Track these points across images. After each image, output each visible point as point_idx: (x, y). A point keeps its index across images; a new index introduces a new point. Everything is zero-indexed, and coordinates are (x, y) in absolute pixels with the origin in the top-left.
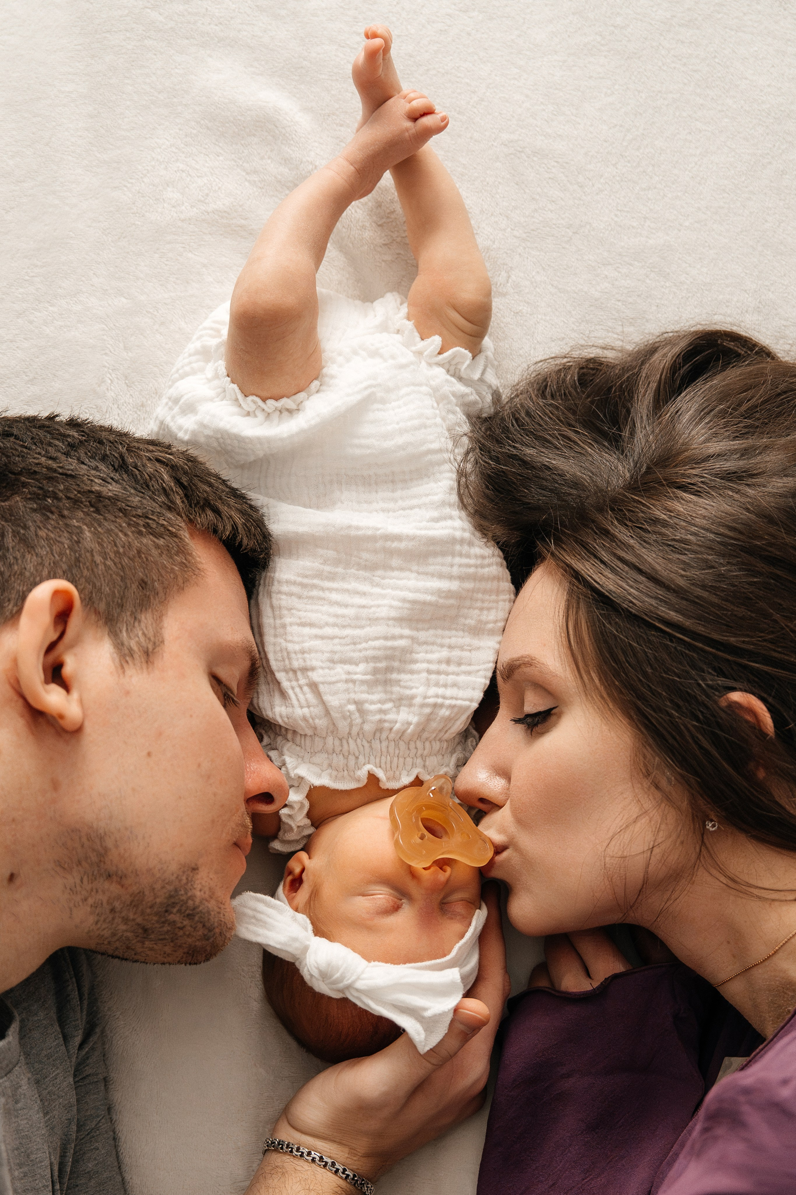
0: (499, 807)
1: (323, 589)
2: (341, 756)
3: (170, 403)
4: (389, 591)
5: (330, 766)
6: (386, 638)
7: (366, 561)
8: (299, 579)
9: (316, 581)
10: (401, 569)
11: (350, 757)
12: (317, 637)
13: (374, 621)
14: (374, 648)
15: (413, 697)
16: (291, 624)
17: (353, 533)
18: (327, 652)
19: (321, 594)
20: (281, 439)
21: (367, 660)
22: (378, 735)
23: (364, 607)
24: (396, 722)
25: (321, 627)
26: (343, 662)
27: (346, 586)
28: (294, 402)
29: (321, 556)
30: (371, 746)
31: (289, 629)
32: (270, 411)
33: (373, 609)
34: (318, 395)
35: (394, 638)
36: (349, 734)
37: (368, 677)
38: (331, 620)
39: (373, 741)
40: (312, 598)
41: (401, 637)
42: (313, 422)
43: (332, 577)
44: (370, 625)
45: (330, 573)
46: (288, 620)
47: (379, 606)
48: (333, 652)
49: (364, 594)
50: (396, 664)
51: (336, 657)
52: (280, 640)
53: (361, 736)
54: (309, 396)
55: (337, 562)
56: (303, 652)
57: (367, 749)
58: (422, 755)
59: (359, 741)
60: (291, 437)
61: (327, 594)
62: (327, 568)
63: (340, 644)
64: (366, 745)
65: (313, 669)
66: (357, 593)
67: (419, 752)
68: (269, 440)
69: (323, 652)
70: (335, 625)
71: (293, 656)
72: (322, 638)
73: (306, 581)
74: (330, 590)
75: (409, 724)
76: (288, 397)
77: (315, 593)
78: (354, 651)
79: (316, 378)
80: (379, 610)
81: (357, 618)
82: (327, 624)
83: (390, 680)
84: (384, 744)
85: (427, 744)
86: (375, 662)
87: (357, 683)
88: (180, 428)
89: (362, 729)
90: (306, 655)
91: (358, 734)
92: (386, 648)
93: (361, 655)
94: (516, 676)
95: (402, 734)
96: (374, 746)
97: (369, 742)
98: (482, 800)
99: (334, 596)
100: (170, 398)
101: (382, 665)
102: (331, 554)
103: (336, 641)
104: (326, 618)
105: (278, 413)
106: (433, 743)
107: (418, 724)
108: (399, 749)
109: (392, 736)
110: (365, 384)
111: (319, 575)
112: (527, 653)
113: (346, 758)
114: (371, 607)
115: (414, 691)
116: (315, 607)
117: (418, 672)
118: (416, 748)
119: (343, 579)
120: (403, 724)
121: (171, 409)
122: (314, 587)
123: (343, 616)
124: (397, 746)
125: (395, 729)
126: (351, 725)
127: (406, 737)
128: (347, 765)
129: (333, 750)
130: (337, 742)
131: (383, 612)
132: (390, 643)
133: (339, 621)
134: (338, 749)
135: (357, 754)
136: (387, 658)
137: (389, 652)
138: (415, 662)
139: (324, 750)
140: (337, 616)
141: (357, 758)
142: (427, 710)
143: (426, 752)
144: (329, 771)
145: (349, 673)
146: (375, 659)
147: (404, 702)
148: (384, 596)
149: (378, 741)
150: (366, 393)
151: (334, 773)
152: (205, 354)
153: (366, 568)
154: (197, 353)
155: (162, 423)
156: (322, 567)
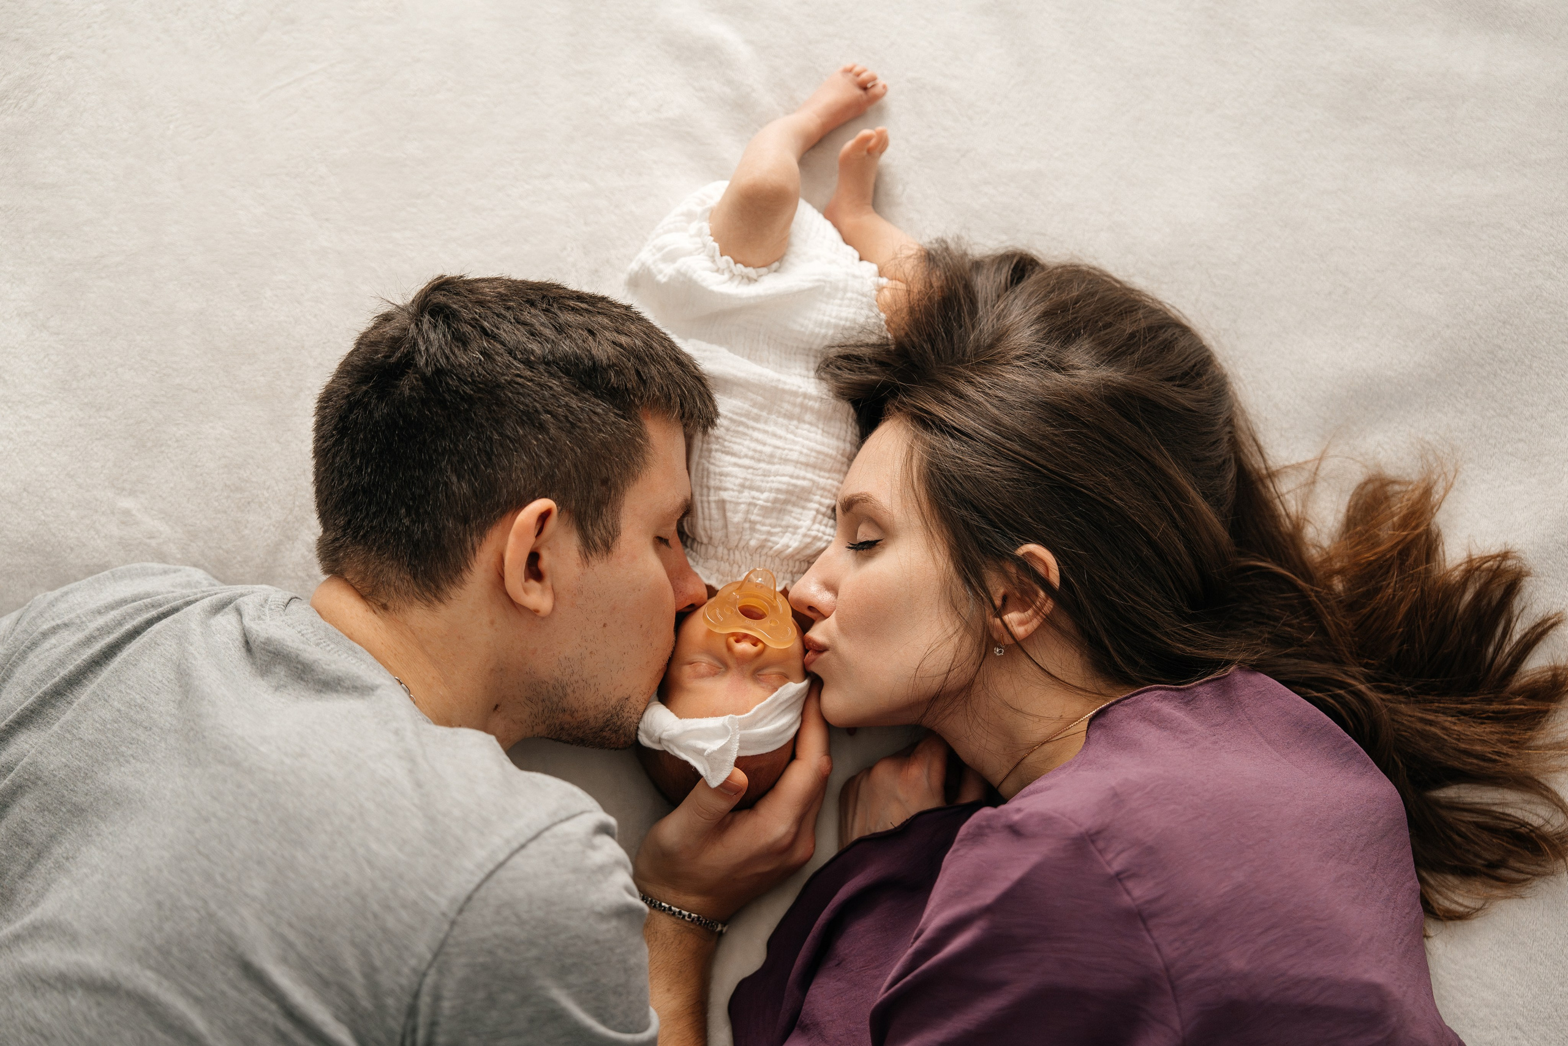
0: (824, 617)
1: (747, 427)
2: (727, 564)
3: (654, 250)
4: (800, 439)
5: (718, 570)
6: (792, 477)
7: (787, 411)
8: (730, 415)
9: (743, 419)
10: (810, 424)
11: (735, 565)
12: (735, 465)
13: (785, 461)
14: (780, 482)
15: (797, 528)
16: (717, 450)
17: (781, 386)
18: (741, 478)
19: (746, 430)
20: (740, 299)
21: (771, 490)
22: (759, 551)
23: (778, 448)
24: (777, 544)
25: (740, 457)
26: (751, 488)
27: (767, 428)
28: (757, 272)
29: (752, 400)
30: (752, 559)
31: (713, 453)
32: (736, 273)
33: (786, 452)
34: (776, 274)
35: (798, 478)
36: (737, 546)
37: (769, 504)
38: (751, 453)
39: (754, 555)
40: (737, 432)
41: (804, 478)
42: (769, 292)
43: (757, 419)
44: (780, 464)
45: (756, 414)
46: (714, 447)
47: (791, 450)
48: (745, 479)
49: (780, 437)
50: (794, 499)
51: (747, 483)
52: (704, 461)
53: (745, 549)
54: (769, 272)
55: (762, 407)
56: (721, 474)
57: (749, 561)
58: (791, 572)
59: (743, 553)
60: (749, 298)
61: (750, 432)
62: (755, 411)
63: (753, 474)
64: (749, 557)
65: (726, 489)
66: (774, 435)
67: (790, 569)
68: (729, 297)
69: (736, 477)
70: (752, 458)
71: (712, 476)
72: (739, 466)
73: (735, 417)
74: (754, 429)
75: (788, 547)
76: (754, 268)
77: (741, 429)
78: (762, 481)
79: (777, 260)
80: (791, 453)
81: (772, 456)
82: (746, 456)
83: (784, 510)
84: (763, 558)
85: (797, 563)
86: (777, 493)
87: (758, 507)
88: (660, 272)
89: (747, 543)
90: (723, 478)
91: (743, 548)
92: (789, 484)
93: (768, 485)
94: (855, 509)
95: (779, 553)
96: (754, 559)
97: (751, 555)
98: (811, 608)
99: (756, 434)
100: (654, 247)
101: (782, 497)
102: (760, 399)
103: (750, 471)
104: (745, 450)
105: (741, 277)
106: (803, 563)
107: (796, 549)
108: (774, 564)
109: (771, 552)
110: (817, 277)
111: (747, 415)
112: (865, 491)
113: (731, 565)
114: (784, 449)
115: (801, 523)
116: (738, 440)
117: (810, 509)
118: (788, 565)
119: (766, 422)
120: (783, 546)
121: (654, 254)
122: (741, 423)
123: (761, 452)
124: (773, 561)
125: (774, 548)
126: (740, 539)
127: (783, 555)
128: (731, 572)
129: (722, 558)
130: (726, 552)
131: (794, 456)
132: (794, 481)
133: (757, 455)
134: (726, 557)
135: (740, 563)
136: (788, 492)
137: (791, 488)
138: (811, 501)
139: (715, 557)
140: (755, 451)
141: (740, 567)
142: (808, 540)
143: (795, 570)
144: (716, 575)
145: (753, 498)
146: (778, 491)
147: (790, 529)
148: (794, 442)
149: (758, 556)
150: (817, 284)
151: (720, 577)
152: (690, 216)
153: (785, 416)
154: (683, 214)
155: (643, 264)
156: (751, 408)
